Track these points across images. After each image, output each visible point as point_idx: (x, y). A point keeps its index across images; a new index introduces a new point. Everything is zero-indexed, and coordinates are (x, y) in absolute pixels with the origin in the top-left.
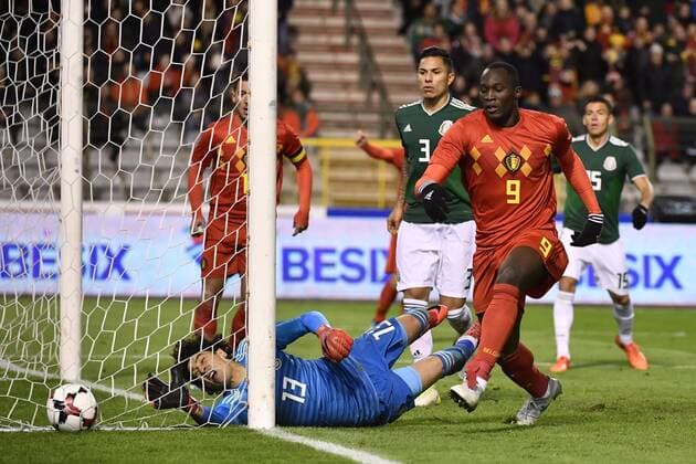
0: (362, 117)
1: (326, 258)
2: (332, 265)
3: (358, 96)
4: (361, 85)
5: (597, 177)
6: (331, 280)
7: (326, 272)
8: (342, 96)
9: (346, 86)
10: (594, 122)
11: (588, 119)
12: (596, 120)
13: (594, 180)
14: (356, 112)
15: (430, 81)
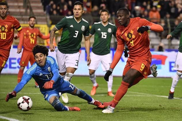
0: (24, 17)
1: (13, 61)
2: (15, 63)
3: (23, 10)
4: (24, 7)
5: (105, 34)
6: (15, 68)
7: (13, 66)
8: (18, 10)
9: (19, 7)
10: (104, 18)
11: (102, 17)
12: (105, 17)
13: (104, 35)
14: (22, 16)
15: (78, 12)
